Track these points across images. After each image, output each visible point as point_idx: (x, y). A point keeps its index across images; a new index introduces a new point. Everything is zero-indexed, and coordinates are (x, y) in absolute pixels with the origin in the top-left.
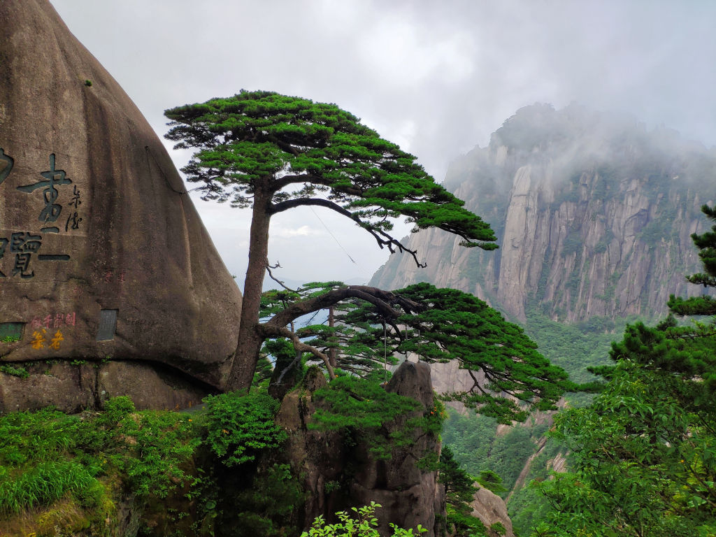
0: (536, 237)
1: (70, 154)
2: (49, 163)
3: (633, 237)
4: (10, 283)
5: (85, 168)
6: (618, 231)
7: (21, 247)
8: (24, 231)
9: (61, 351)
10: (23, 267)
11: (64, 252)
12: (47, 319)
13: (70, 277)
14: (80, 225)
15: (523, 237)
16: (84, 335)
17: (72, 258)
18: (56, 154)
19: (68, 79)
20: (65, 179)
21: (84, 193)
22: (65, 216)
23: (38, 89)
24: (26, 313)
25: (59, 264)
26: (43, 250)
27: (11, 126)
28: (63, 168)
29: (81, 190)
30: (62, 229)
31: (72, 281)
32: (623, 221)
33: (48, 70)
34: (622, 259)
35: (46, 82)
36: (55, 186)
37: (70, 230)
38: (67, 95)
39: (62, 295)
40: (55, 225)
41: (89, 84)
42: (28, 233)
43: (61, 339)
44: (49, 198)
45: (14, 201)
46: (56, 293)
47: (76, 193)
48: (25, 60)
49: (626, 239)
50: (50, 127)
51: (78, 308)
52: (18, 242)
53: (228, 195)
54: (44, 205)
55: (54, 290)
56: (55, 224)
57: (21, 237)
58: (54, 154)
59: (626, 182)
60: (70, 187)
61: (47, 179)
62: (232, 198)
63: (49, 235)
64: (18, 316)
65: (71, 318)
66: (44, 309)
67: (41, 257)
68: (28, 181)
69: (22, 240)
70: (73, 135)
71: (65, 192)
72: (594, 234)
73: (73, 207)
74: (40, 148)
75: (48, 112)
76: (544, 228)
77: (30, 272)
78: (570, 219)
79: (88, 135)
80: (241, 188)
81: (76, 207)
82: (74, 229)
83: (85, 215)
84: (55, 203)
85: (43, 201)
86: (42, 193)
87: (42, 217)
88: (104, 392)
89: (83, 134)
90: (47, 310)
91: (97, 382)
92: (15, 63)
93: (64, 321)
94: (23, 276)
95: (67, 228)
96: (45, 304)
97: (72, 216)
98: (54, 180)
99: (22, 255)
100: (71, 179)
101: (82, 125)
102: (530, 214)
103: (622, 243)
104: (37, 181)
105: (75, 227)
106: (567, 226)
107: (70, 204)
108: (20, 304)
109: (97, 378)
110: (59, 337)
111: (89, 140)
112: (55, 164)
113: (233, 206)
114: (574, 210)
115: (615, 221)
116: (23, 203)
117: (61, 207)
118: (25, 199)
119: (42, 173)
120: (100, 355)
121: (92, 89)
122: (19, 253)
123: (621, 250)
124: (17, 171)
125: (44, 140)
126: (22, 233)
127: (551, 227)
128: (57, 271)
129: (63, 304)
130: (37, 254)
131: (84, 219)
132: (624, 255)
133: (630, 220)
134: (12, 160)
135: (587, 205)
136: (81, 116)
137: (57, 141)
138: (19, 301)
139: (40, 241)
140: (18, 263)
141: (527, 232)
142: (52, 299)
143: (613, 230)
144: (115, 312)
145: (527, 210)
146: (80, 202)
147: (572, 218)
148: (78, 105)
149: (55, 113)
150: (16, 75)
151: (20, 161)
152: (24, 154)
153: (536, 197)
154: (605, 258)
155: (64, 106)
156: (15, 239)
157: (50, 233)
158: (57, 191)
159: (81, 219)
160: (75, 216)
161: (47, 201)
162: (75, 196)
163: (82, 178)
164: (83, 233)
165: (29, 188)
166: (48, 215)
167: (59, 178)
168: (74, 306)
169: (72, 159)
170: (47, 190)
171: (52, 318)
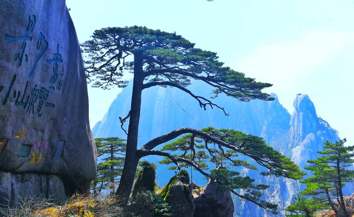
0: (169, 121)
1: (62, 46)
2: (57, 49)
4: (34, 118)
5: (67, 55)
7: (42, 96)
9: (39, 166)
10: (40, 109)
11: (54, 103)
12: (39, 144)
13: (51, 118)
14: (61, 88)
15: (163, 121)
17: (56, 106)
18: (59, 44)
20: (60, 60)
21: (65, 69)
24: (34, 139)
25: (51, 109)
26: (48, 101)
28: (60, 53)
29: (65, 67)
30: (55, 88)
31: (51, 121)
36: (58, 63)
37: (57, 90)
39: (46, 130)
40: (54, 86)
42: (45, 88)
44: (55, 69)
45: (44, 68)
46: (45, 128)
47: (63, 68)
50: (58, 29)
51: (50, 139)
52: (41, 93)
54: (53, 73)
55: (45, 125)
57: (43, 90)
60: (61, 64)
61: (55, 58)
64: (31, 141)
65: (47, 144)
66: (40, 137)
68: (50, 57)
69: (43, 92)
70: (64, 36)
71: (60, 66)
73: (61, 76)
74: (55, 40)
77: (41, 113)
79: (69, 37)
82: (59, 89)
83: (64, 82)
84: (56, 72)
86: (53, 66)
87: (51, 80)
93: (44, 146)
94: (39, 115)
95: (57, 88)
96: (40, 134)
97: (59, 82)
98: (57, 59)
100: (63, 60)
101: (67, 31)
102: (166, 109)
104: (53, 58)
107: (60, 74)
108: (33, 133)
110: (40, 157)
116: (47, 70)
117: (58, 75)
118: (48, 68)
119: (54, 54)
122: (41, 100)
124: (48, 50)
125: (56, 36)
126: (43, 88)
128: (49, 114)
129: (46, 136)
130: (46, 102)
134: (47, 44)
136: (67, 26)
137: (60, 38)
138: (33, 131)
139: (48, 94)
140: (39, 106)
141: (165, 118)
142: (43, 131)
144: (64, 142)
145: (164, 107)
146: (63, 74)
151: (50, 45)
152: (51, 41)
153: (169, 101)
156: (41, 91)
157: (52, 90)
158: (57, 65)
159: (62, 84)
160: (61, 82)
161: (54, 71)
162: (62, 70)
163: (65, 60)
164: (61, 92)
165: (50, 61)
166: (53, 79)
167: (59, 58)
168: (49, 137)
169: (63, 49)
170: (54, 64)
171: (41, 144)
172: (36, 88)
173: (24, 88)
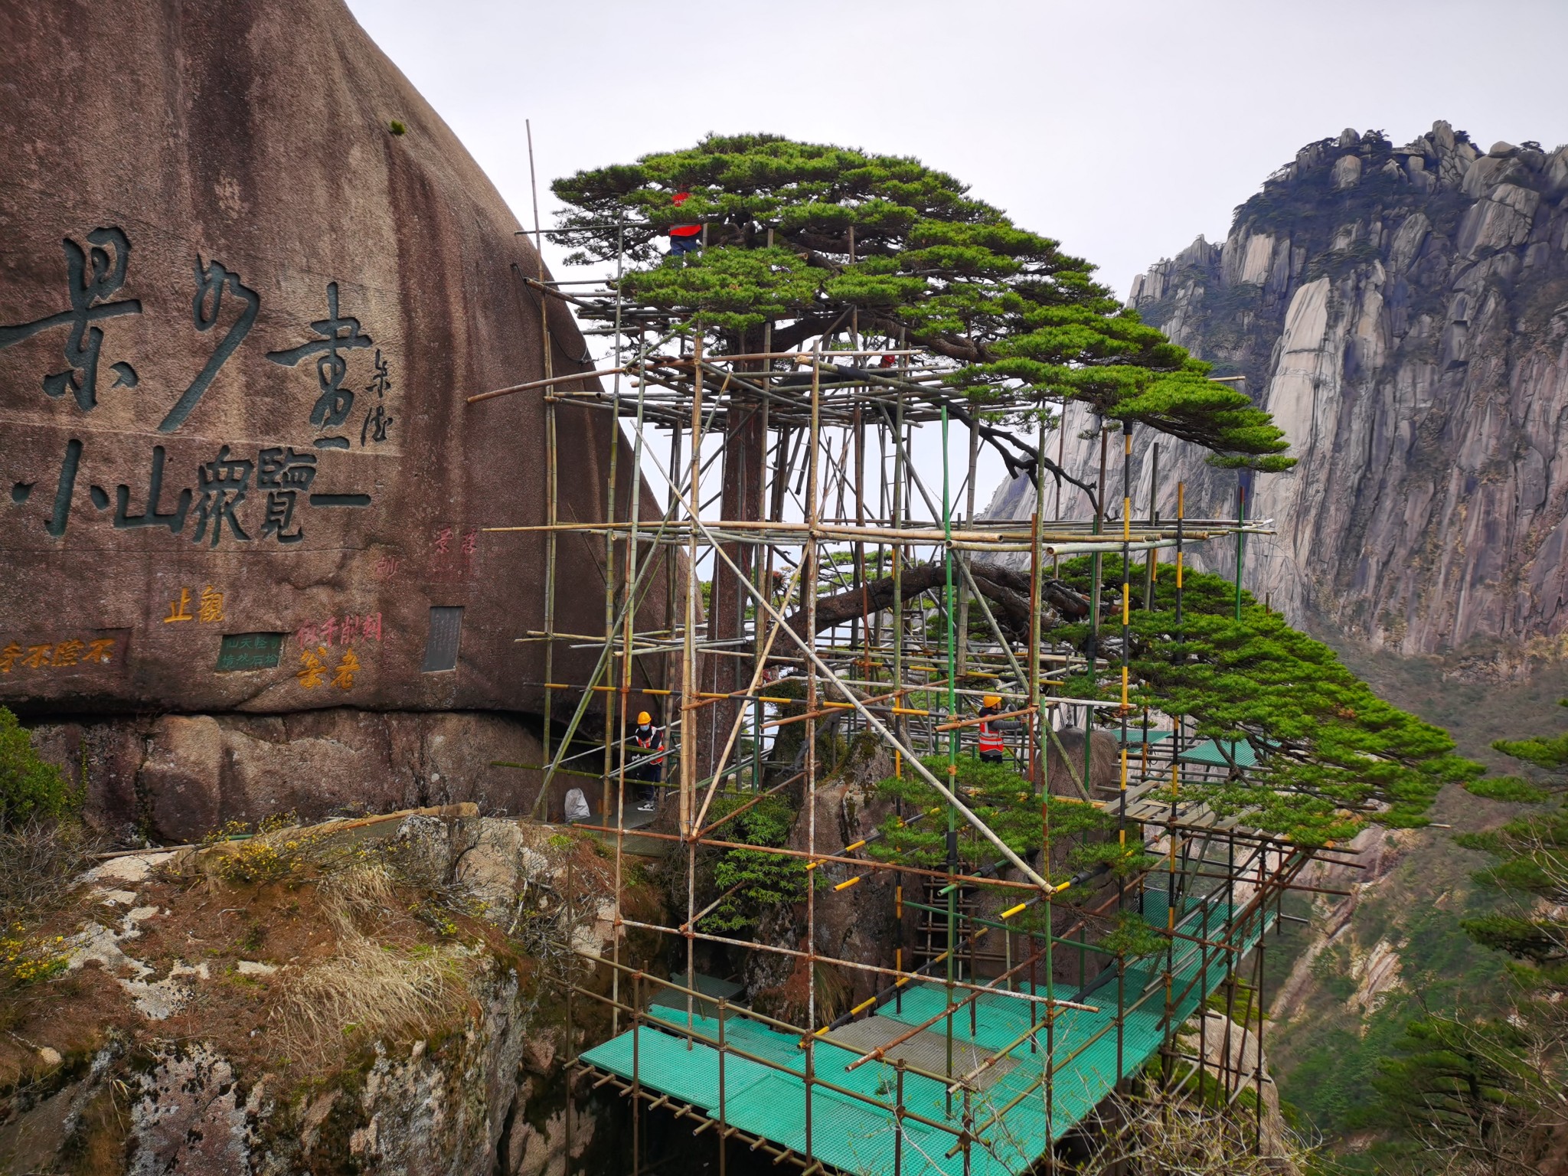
0: (1337, 447)
1: (366, 282)
2: (327, 302)
4: (257, 553)
5: (396, 311)
6: (1542, 431)
7: (278, 478)
8: (282, 445)
9: (353, 691)
10: (282, 519)
11: (359, 488)
12: (328, 626)
13: (370, 540)
14: (390, 433)
15: (1306, 448)
16: (398, 659)
17: (375, 500)
18: (339, 283)
19: (357, 120)
20: (357, 337)
21: (396, 366)
22: (360, 415)
23: (301, 144)
24: (289, 614)
25: (350, 514)
26: (319, 486)
27: (251, 224)
28: (355, 313)
29: (390, 359)
30: (355, 440)
31: (373, 549)
32: (1556, 406)
33: (319, 103)
34: (1551, 496)
35: (315, 131)
36: (341, 351)
37: (370, 443)
38: (356, 154)
39: (356, 578)
40: (341, 434)
41: (398, 130)
42: (290, 449)
44: (329, 377)
45: (262, 383)
46: (344, 574)
47: (381, 364)
48: (274, 83)
49: (1561, 450)
50: (325, 226)
51: (386, 605)
52: (271, 467)
54: (319, 392)
55: (341, 566)
56: (339, 430)
57: (278, 458)
58: (334, 285)
60: (369, 353)
61: (325, 337)
63: (332, 454)
64: (272, 621)
65: (373, 624)
66: (324, 606)
67: (317, 499)
68: (287, 340)
69: (279, 463)
70: (370, 242)
71: (358, 361)
72: (1480, 440)
73: (375, 396)
74: (308, 270)
75: (321, 194)
76: (1356, 425)
77: (295, 531)
78: (1423, 405)
79: (400, 241)
81: (381, 395)
82: (377, 440)
83: (398, 411)
84: (339, 387)
85: (317, 383)
86: (314, 366)
87: (315, 418)
88: (435, 777)
89: (390, 237)
90: (328, 607)
91: (422, 755)
92: (255, 90)
93: (360, 631)
94: (281, 538)
95: (363, 438)
96: (323, 595)
97: (374, 414)
98: (336, 338)
99: (280, 494)
100: (370, 336)
101: (389, 221)
102: (1324, 394)
103: (1551, 459)
104: (305, 342)
105: (380, 436)
106: (1412, 424)
107: (370, 389)
108: (277, 595)
109: (422, 747)
110: (353, 666)
111: (403, 253)
112: (337, 305)
114: (1432, 383)
115: (1536, 407)
116: (278, 387)
117: (352, 395)
118: (284, 378)
119: (314, 324)
120: (429, 700)
121: (403, 141)
122: (275, 491)
123: (1548, 478)
124: (265, 319)
125: (316, 254)
126: (279, 450)
127: (1375, 422)
128: (347, 528)
129: (360, 597)
130: (309, 493)
131: (397, 420)
132: (1554, 487)
134: (255, 296)
135: (1465, 371)
136: (385, 201)
137: (341, 255)
138: (274, 590)
139: (314, 465)
140: (272, 512)
141: (1316, 435)
142: (336, 584)
143: (1530, 428)
144: (457, 612)
145: (1317, 385)
146: (388, 385)
147: (1425, 401)
148: (379, 177)
149: (335, 195)
150: (258, 117)
151: (272, 300)
152: (278, 282)
153: (1340, 354)
154: (1506, 495)
155: (350, 181)
156: (266, 463)
157: (333, 449)
158: (343, 361)
159: (391, 420)
160: (380, 413)
161: (324, 382)
162: (379, 372)
163: (390, 333)
164: (394, 448)
165: (290, 354)
166: (327, 412)
167: (346, 334)
168: (379, 600)
169: (370, 294)
170: (324, 359)
171: (337, 624)
172: (228, 458)
173: (144, 470)
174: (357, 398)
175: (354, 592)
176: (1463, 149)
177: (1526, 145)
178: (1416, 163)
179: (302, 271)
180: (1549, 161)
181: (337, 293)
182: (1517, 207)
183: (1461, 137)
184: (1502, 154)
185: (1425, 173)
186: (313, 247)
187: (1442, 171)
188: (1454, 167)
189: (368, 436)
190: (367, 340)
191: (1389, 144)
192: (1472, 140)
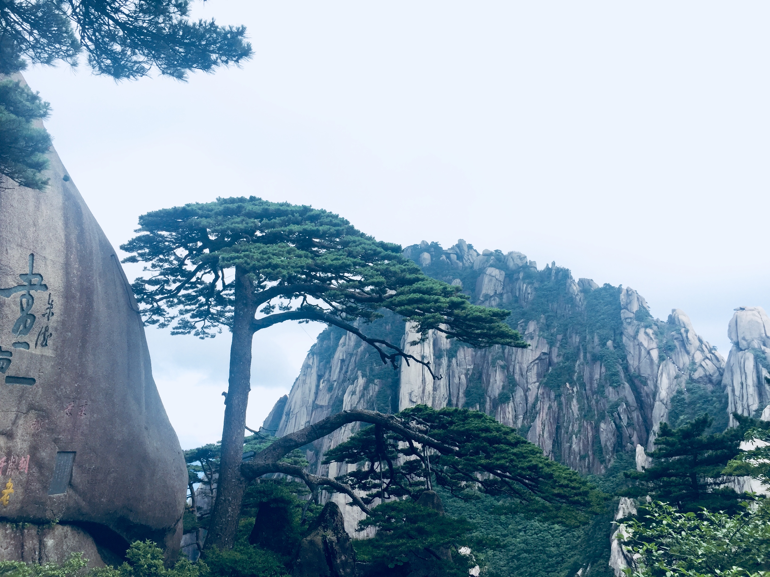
0: (435, 389)
1: (47, 256)
2: (28, 264)
3: (538, 384)
5: (61, 273)
6: (521, 378)
9: (8, 508)
11: (31, 375)
13: (31, 407)
14: (50, 342)
15: (421, 389)
16: (36, 486)
17: (38, 382)
18: (35, 254)
20: (41, 285)
21: (57, 302)
25: (24, 390)
26: (11, 372)
28: (40, 272)
29: (55, 299)
30: (32, 345)
31: (32, 414)
32: (525, 366)
34: (528, 408)
36: (32, 292)
37: (39, 347)
39: (20, 432)
40: (26, 340)
41: (66, 179)
43: (11, 490)
44: (25, 306)
46: (14, 428)
47: (50, 301)
49: (529, 386)
50: (31, 223)
51: (33, 450)
53: (173, 318)
54: (19, 315)
55: (14, 423)
56: (25, 338)
58: (32, 255)
59: (523, 324)
60: (45, 295)
61: (25, 283)
62: (175, 323)
63: (20, 352)
65: (25, 462)
66: (1, 449)
67: (9, 379)
68: (7, 283)
70: (51, 234)
71: (40, 299)
72: (496, 383)
73: (45, 319)
74: (21, 246)
75: (31, 206)
78: (469, 367)
79: (66, 236)
80: (187, 311)
81: (48, 320)
82: (42, 346)
83: (56, 329)
84: (30, 312)
85: (19, 308)
86: (18, 300)
87: (16, 329)
89: (61, 234)
90: (4, 449)
91: (40, 553)
93: (17, 466)
95: (36, 344)
96: (2, 441)
97: (43, 330)
98: (31, 285)
100: (47, 285)
101: (60, 223)
103: (526, 390)
104: (16, 285)
105: (45, 344)
106: (466, 375)
107: (44, 315)
109: (41, 548)
111: (67, 241)
112: (33, 266)
113: (173, 334)
114: (472, 357)
115: (517, 367)
116: (0, 310)
117: (35, 317)
118: (3, 305)
119: (21, 275)
120: (48, 515)
121: (68, 185)
123: (527, 400)
125: (25, 237)
127: (450, 376)
128: (21, 399)
129: (20, 443)
130: (5, 375)
131: (54, 335)
132: (530, 404)
133: (532, 365)
136: (60, 214)
137: (37, 240)
139: (11, 358)
141: (425, 384)
142: (9, 435)
143: (516, 377)
144: (71, 456)
146: (53, 314)
147: (470, 365)
148: (58, 200)
149: (37, 207)
152: (7, 250)
154: (510, 409)
155: (45, 201)
157: (22, 349)
158: (32, 298)
159: (51, 334)
160: (47, 330)
161: (22, 309)
162: (49, 306)
163: (57, 285)
164: (51, 351)
165: (7, 291)
166: (22, 327)
167: (36, 283)
168: (30, 447)
169: (48, 262)
170: (23, 295)
171: (7, 461)
174: (37, 320)
175: (18, 440)
176: (471, 252)
177: (496, 251)
178: (454, 257)
179: (18, 245)
180: (506, 258)
181: (33, 259)
182: (497, 277)
183: (470, 247)
184: (488, 255)
185: (458, 261)
186: (25, 233)
187: (464, 261)
188: (469, 259)
189: (39, 343)
190: (46, 287)
191: (441, 248)
192: (475, 248)
